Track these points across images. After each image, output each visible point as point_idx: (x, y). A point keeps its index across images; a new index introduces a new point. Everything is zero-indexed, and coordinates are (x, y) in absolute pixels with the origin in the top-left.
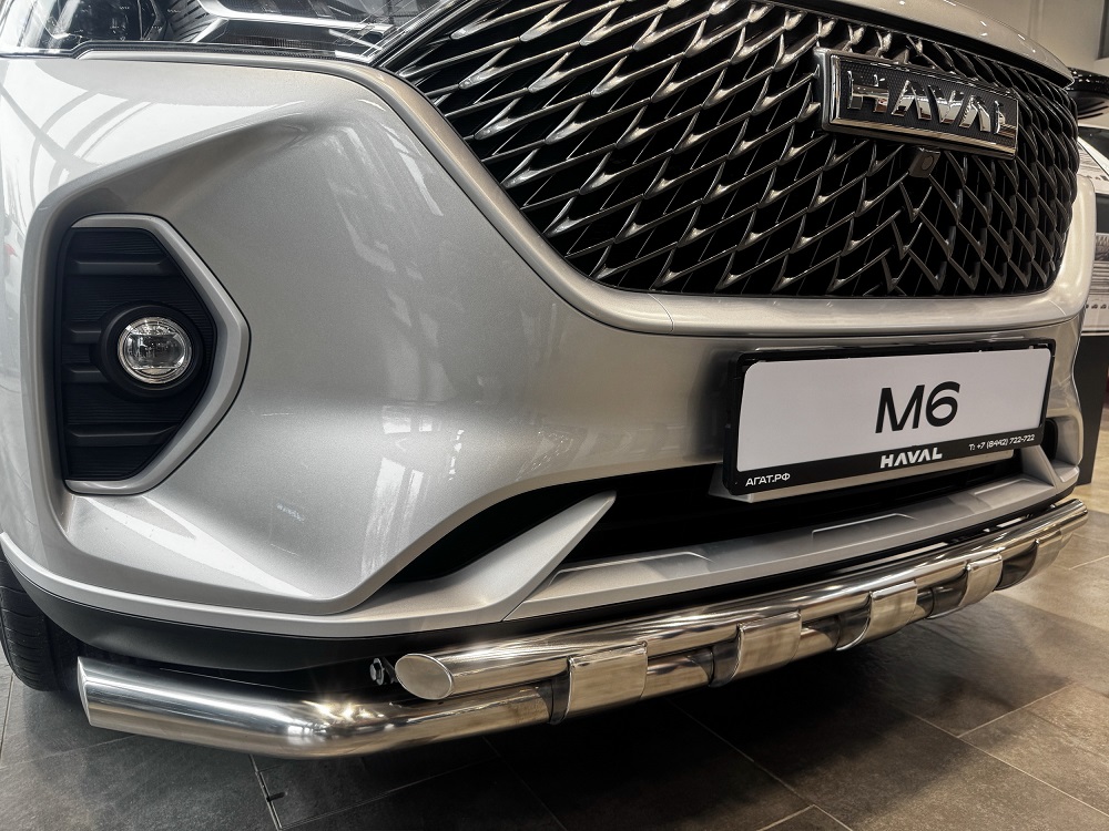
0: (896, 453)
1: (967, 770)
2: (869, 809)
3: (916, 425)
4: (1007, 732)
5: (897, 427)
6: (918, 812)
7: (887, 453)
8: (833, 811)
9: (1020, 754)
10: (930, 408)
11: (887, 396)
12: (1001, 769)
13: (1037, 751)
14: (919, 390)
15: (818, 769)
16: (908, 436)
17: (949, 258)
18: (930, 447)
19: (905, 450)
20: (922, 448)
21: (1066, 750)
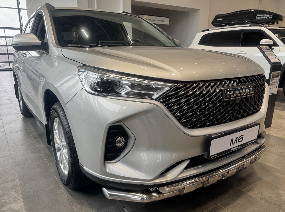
0: (233, 148)
1: (244, 197)
2: (227, 204)
3: (236, 143)
4: (251, 189)
5: (233, 144)
6: (235, 205)
7: (232, 149)
8: (221, 205)
9: (253, 193)
10: (239, 140)
11: (232, 140)
12: (250, 196)
13: (256, 192)
14: (237, 137)
15: (218, 197)
16: (235, 145)
17: (242, 112)
18: (238, 146)
19: (234, 147)
20: (237, 146)
21: (261, 192)
